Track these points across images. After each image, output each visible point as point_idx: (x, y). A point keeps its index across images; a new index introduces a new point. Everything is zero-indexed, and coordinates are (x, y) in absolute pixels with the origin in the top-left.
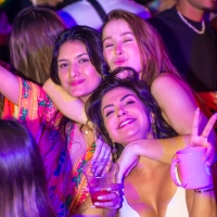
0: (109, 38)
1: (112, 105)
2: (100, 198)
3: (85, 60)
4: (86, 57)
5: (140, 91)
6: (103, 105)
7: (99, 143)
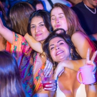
0: (53, 15)
1: (54, 45)
2: (46, 86)
3: (42, 25)
4: (43, 23)
5: (67, 39)
6: (50, 45)
7: (48, 62)
